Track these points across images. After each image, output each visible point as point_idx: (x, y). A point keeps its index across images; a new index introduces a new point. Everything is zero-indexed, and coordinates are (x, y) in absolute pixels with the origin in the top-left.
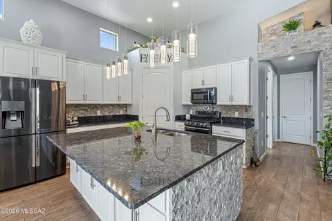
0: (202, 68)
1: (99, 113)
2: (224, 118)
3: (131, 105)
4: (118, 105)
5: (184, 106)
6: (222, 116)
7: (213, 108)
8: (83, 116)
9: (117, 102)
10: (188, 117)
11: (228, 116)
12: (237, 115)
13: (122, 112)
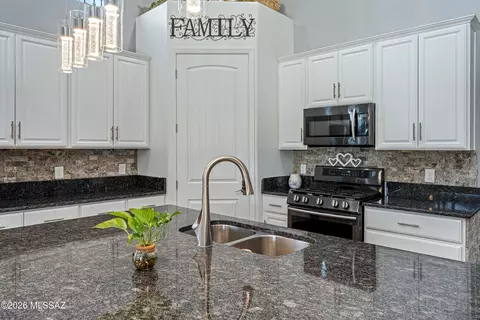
0: (335, 53)
1: (60, 174)
2: (392, 186)
3: (146, 150)
4: (113, 151)
5: (285, 152)
6: (389, 179)
7: (363, 159)
8: (13, 180)
9: (108, 144)
10: (295, 181)
11: (405, 180)
12: (430, 177)
13: (123, 170)
